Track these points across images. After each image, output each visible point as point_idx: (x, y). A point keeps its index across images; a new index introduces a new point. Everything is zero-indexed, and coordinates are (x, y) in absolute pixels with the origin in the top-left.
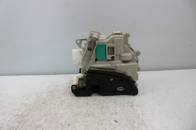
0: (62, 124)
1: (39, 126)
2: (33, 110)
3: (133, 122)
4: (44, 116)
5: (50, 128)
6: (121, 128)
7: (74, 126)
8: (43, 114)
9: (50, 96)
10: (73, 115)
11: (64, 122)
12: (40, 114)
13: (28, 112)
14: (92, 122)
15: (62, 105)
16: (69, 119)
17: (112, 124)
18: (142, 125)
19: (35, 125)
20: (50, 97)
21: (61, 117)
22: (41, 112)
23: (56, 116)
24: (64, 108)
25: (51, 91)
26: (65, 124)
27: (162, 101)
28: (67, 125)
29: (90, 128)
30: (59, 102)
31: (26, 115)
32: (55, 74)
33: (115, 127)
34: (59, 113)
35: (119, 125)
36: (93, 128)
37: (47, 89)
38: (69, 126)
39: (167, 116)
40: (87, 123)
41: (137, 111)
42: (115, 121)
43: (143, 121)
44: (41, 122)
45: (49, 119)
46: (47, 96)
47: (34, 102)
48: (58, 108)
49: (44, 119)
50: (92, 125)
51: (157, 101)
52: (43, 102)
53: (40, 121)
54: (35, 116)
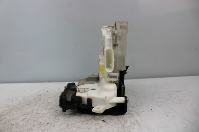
0: (41, 123)
1: (14, 124)
2: (14, 110)
3: (125, 122)
4: (24, 115)
5: (25, 126)
6: (109, 128)
7: (53, 124)
8: (23, 114)
9: (37, 98)
10: (57, 115)
11: (43, 121)
12: (21, 113)
13: (8, 112)
14: (75, 121)
15: (48, 106)
16: (50, 119)
17: (98, 123)
18: (135, 124)
19: (10, 123)
20: (37, 100)
21: (43, 116)
22: (21, 112)
23: (37, 116)
24: (48, 109)
25: (40, 95)
26: (44, 123)
27: (163, 103)
28: (46, 124)
29: (72, 127)
30: (45, 104)
31: (4, 114)
32: (49, 82)
33: (101, 127)
34: (42, 112)
35: (107, 125)
36: (75, 127)
37: (36, 94)
38: (48, 124)
39: (167, 116)
40: (70, 122)
41: (131, 112)
42: (103, 121)
43: (136, 121)
44: (18, 121)
45: (29, 118)
46: (34, 99)
47: (19, 103)
48: (42, 109)
49: (23, 118)
50: (74, 124)
51: (157, 102)
52: (28, 103)
53: (17, 119)
54: (14, 115)
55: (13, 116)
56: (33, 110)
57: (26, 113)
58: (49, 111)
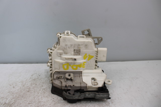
55: (21, 105)
56: (34, 98)
57: (30, 101)
58: (47, 98)
